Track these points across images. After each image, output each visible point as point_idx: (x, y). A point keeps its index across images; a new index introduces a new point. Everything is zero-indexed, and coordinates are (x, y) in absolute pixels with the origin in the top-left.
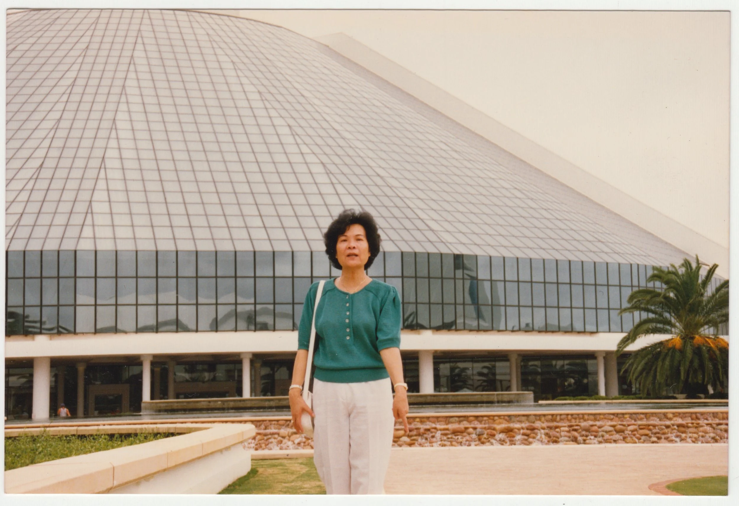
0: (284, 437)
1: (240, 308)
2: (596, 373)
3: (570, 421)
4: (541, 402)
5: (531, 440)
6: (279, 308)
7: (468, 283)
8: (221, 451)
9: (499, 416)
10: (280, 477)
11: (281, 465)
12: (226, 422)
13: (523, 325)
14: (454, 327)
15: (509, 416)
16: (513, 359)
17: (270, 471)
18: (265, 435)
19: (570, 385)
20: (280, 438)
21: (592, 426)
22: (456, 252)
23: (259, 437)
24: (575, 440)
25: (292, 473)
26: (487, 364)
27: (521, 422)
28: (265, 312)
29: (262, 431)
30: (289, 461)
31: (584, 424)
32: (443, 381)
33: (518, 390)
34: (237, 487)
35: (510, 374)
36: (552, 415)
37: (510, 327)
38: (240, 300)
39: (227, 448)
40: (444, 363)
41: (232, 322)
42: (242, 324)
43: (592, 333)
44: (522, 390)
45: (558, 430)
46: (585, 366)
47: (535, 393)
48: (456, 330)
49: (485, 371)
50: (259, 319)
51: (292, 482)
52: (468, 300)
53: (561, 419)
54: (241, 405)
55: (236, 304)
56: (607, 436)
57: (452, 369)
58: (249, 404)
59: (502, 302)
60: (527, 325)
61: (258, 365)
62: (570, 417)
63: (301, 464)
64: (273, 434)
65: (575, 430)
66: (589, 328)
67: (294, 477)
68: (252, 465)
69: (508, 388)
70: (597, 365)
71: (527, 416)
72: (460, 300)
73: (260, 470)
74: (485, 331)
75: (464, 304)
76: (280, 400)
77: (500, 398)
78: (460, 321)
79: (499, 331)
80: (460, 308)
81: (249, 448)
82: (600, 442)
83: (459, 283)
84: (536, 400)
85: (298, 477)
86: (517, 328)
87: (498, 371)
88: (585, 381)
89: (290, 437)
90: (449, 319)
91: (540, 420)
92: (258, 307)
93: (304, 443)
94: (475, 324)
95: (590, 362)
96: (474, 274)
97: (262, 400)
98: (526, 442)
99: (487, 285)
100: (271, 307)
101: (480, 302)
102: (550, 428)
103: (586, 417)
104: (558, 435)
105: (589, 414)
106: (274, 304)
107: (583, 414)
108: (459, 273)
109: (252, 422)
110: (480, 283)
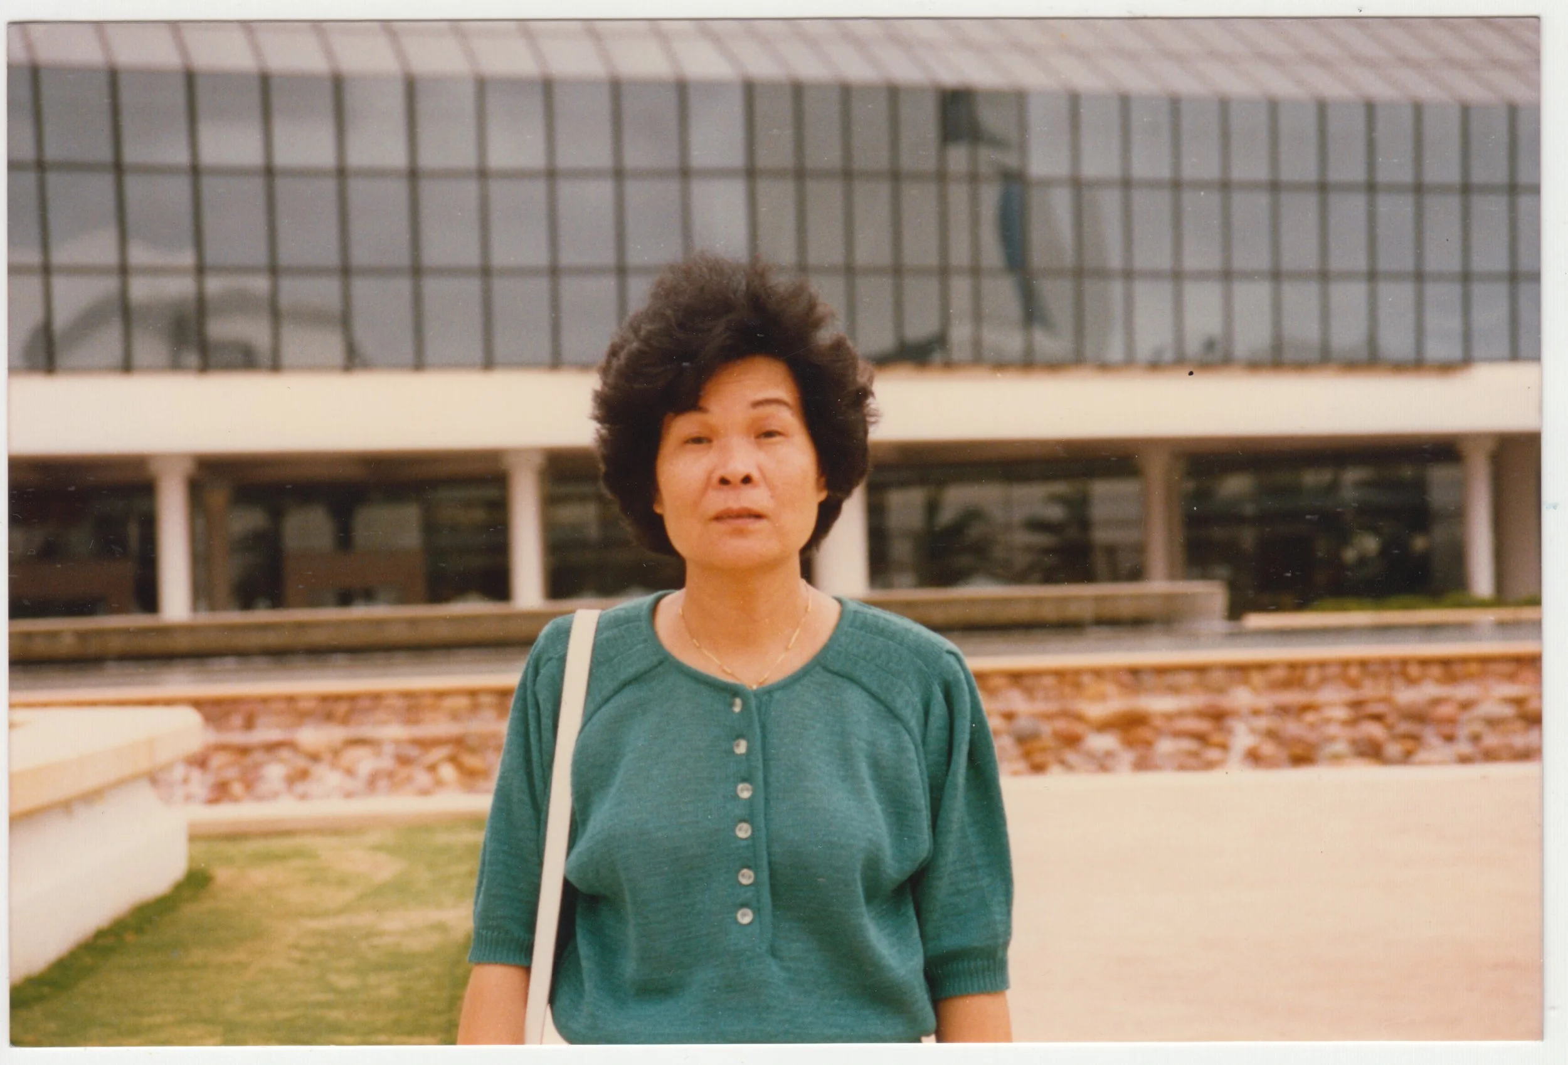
0: (315, 757)
1: (138, 288)
2: (1459, 515)
3: (1354, 684)
4: (1255, 621)
5: (1213, 754)
6: (290, 289)
7: (990, 196)
8: (64, 806)
9: (1098, 673)
10: (296, 897)
11: (299, 853)
13: (1193, 346)
14: (937, 357)
15: (1135, 672)
16: (1157, 469)
17: (259, 875)
18: (244, 751)
19: (1362, 561)
20: (298, 762)
21: (1437, 702)
22: (950, 78)
23: (218, 760)
24: (1372, 752)
25: (342, 883)
26: (1060, 488)
27: (1175, 690)
28: (240, 303)
29: (238, 738)
31: (1407, 696)
32: (901, 549)
33: (1172, 576)
35: (1142, 522)
36: (1292, 666)
37: (1144, 349)
38: (138, 256)
39: (91, 797)
40: (904, 484)
42: (150, 344)
43: (1446, 368)
44: (1188, 576)
45: (1310, 717)
46: (1420, 486)
47: (1233, 587)
48: (949, 365)
49: (1055, 513)
50: (219, 329)
51: (339, 912)
52: (992, 253)
53: (1324, 681)
54: (153, 644)
55: (123, 272)
56: (1491, 740)
57: (932, 508)
58: (182, 643)
59: (1115, 261)
60: (1210, 345)
61: (217, 500)
62: (1354, 672)
63: (377, 848)
64: (272, 748)
65: (1378, 718)
66: (1435, 350)
67: (347, 895)
68: (192, 858)
69: (1137, 574)
70: (1462, 486)
71: (1201, 670)
72: (960, 255)
73: (222, 874)
74: (1054, 366)
75: (975, 271)
77: (1108, 610)
78: (960, 333)
79: (1104, 367)
80: (960, 287)
81: (188, 798)
82: (1464, 760)
83: (959, 194)
84: (1236, 611)
85: (362, 897)
86: (1169, 356)
87: (1099, 511)
88: (1419, 543)
89: (336, 753)
90: (919, 328)
91: (1246, 682)
92: (213, 284)
93: (390, 775)
94: (1012, 342)
95: (1439, 475)
96: (1011, 160)
97: (232, 628)
98: (1192, 761)
99: (1061, 202)
100: (260, 284)
101: (1038, 258)
102: (1283, 710)
103: (1414, 670)
104: (1312, 737)
105: (1425, 662)
106: (274, 271)
107: (1404, 662)
108: (958, 157)
109: (197, 704)
110: (1035, 198)
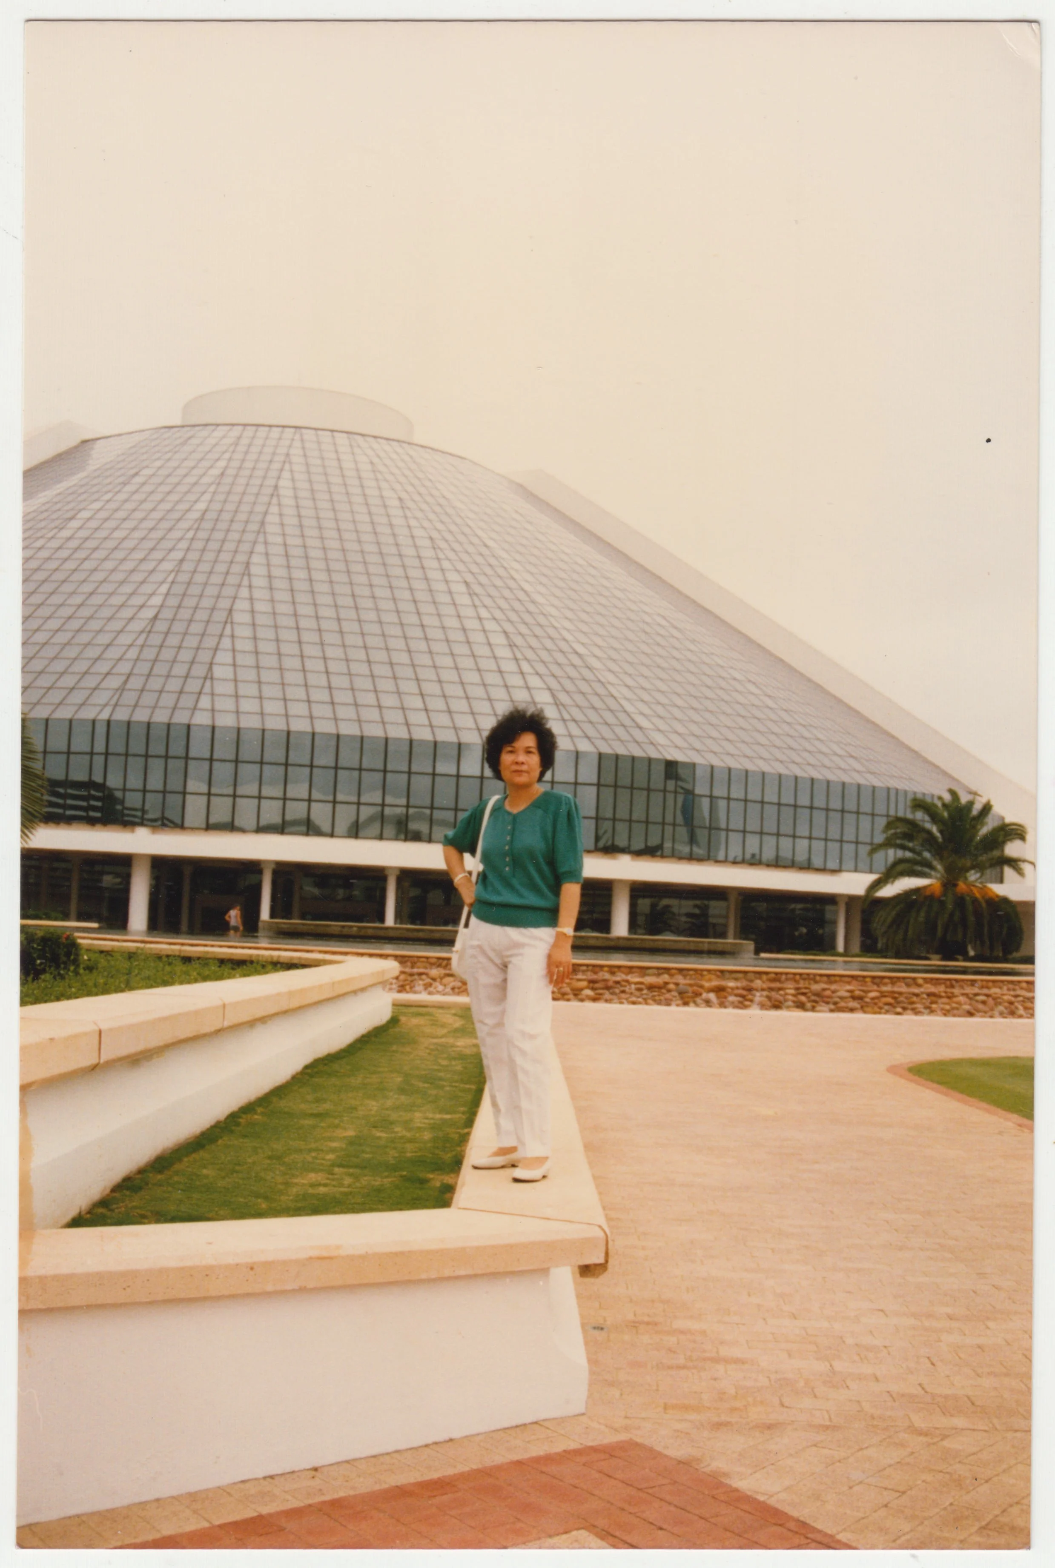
0: (434, 980)
1: (388, 811)
2: (834, 923)
3: (796, 982)
4: (763, 955)
5: (747, 1003)
6: (437, 814)
7: (680, 799)
8: (355, 992)
9: (709, 971)
10: (428, 1030)
11: (429, 1014)
12: (362, 955)
13: (748, 856)
14: (659, 853)
15: (722, 972)
16: (733, 899)
17: (415, 1021)
18: (412, 975)
19: (801, 935)
20: (429, 980)
21: (824, 990)
22: (669, 758)
23: (402, 977)
24: (801, 1006)
25: (443, 1026)
26: (698, 902)
27: (736, 979)
28: (419, 817)
29: (408, 970)
30: (441, 1011)
31: (816, 987)
32: (641, 920)
33: (735, 938)
34: (373, 1039)
35: (727, 917)
36: (776, 974)
37: (731, 858)
38: (389, 800)
39: (363, 990)
40: (644, 897)
41: (376, 828)
42: (389, 830)
43: (834, 871)
44: (740, 938)
45: (782, 992)
46: (822, 912)
47: (756, 943)
48: (663, 856)
49: (697, 911)
50: (413, 826)
51: (441, 1037)
52: (680, 819)
53: (787, 979)
54: (381, 933)
55: (383, 805)
56: (842, 1004)
57: (653, 906)
58: (391, 934)
59: (723, 825)
60: (753, 856)
61: (406, 884)
62: (798, 977)
63: (455, 1015)
64: (420, 974)
65: (804, 994)
66: (831, 865)
67: (445, 1031)
68: (393, 1012)
69: (723, 935)
70: (836, 913)
71: (745, 972)
72: (669, 818)
73: (403, 1019)
74: (700, 860)
75: (674, 825)
76: (432, 931)
77: (712, 948)
78: (668, 845)
79: (717, 861)
80: (669, 829)
81: (391, 989)
82: (832, 1011)
83: (670, 797)
84: (757, 952)
85: (449, 1032)
86: (739, 859)
87: (711, 912)
88: (821, 932)
89: (441, 979)
90: (654, 841)
91: (760, 979)
92: (411, 811)
93: (459, 988)
94: (686, 849)
95: (829, 908)
96: (688, 786)
97: (408, 930)
98: (740, 1005)
99: (705, 803)
100: (428, 812)
101: (696, 822)
102: (771, 989)
103: (818, 978)
104: (781, 998)
105: (821, 975)
106: (432, 808)
107: (815, 975)
108: (671, 785)
109: (396, 957)
110: (697, 799)
